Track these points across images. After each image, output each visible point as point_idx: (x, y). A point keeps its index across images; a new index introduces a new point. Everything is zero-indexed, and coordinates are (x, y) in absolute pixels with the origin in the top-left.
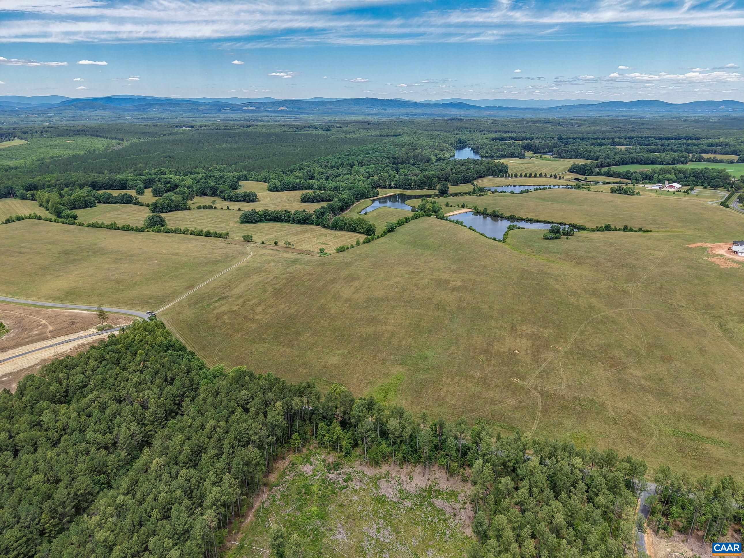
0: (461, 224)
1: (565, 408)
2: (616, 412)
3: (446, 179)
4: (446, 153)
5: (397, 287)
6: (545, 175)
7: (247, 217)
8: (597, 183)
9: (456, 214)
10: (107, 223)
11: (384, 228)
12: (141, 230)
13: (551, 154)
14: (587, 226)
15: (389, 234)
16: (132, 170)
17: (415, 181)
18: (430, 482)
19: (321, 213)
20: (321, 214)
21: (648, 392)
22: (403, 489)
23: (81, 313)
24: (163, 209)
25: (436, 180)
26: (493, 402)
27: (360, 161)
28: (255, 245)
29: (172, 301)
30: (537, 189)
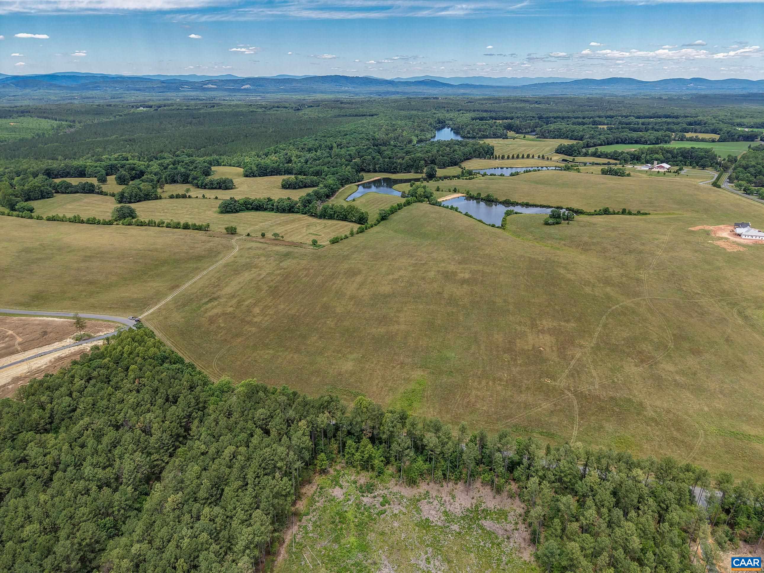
0: (456, 211)
1: (602, 409)
2: (656, 412)
3: (433, 162)
4: (427, 133)
5: (403, 281)
6: (533, 157)
7: (227, 206)
8: (585, 164)
9: (448, 199)
10: (70, 215)
11: (377, 216)
12: (110, 223)
13: (534, 134)
14: (585, 209)
15: (382, 222)
16: (90, 155)
17: (401, 164)
18: (474, 501)
19: (308, 200)
20: (307, 202)
21: (685, 388)
22: (447, 510)
23: (54, 321)
24: (131, 199)
25: (422, 162)
26: (527, 406)
27: (339, 143)
28: (241, 237)
29: (156, 304)
30: (527, 172)
